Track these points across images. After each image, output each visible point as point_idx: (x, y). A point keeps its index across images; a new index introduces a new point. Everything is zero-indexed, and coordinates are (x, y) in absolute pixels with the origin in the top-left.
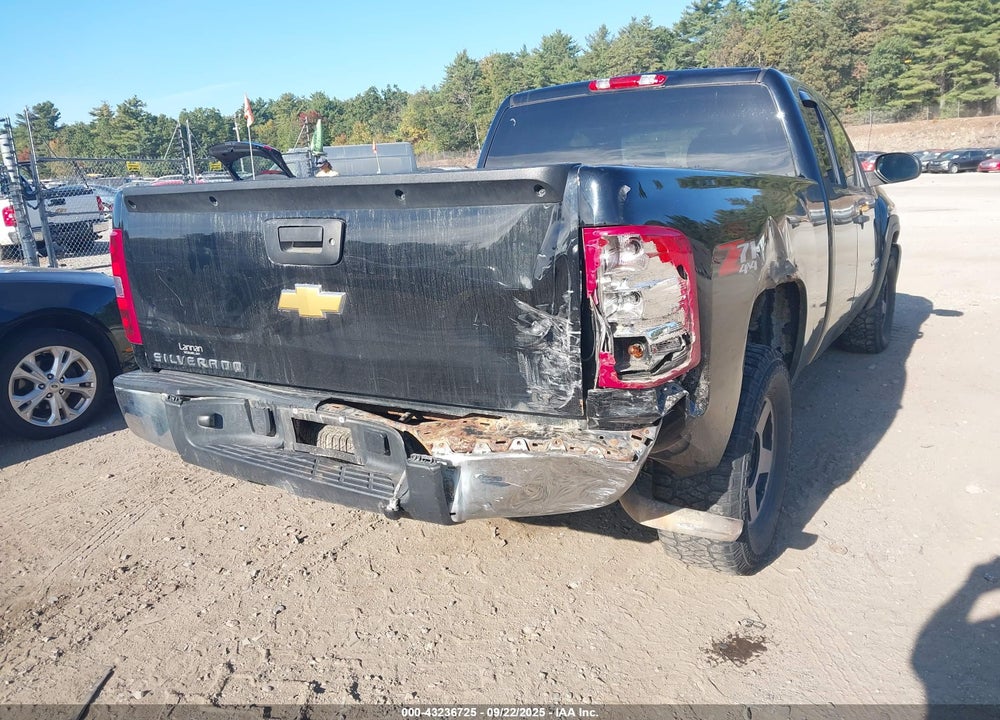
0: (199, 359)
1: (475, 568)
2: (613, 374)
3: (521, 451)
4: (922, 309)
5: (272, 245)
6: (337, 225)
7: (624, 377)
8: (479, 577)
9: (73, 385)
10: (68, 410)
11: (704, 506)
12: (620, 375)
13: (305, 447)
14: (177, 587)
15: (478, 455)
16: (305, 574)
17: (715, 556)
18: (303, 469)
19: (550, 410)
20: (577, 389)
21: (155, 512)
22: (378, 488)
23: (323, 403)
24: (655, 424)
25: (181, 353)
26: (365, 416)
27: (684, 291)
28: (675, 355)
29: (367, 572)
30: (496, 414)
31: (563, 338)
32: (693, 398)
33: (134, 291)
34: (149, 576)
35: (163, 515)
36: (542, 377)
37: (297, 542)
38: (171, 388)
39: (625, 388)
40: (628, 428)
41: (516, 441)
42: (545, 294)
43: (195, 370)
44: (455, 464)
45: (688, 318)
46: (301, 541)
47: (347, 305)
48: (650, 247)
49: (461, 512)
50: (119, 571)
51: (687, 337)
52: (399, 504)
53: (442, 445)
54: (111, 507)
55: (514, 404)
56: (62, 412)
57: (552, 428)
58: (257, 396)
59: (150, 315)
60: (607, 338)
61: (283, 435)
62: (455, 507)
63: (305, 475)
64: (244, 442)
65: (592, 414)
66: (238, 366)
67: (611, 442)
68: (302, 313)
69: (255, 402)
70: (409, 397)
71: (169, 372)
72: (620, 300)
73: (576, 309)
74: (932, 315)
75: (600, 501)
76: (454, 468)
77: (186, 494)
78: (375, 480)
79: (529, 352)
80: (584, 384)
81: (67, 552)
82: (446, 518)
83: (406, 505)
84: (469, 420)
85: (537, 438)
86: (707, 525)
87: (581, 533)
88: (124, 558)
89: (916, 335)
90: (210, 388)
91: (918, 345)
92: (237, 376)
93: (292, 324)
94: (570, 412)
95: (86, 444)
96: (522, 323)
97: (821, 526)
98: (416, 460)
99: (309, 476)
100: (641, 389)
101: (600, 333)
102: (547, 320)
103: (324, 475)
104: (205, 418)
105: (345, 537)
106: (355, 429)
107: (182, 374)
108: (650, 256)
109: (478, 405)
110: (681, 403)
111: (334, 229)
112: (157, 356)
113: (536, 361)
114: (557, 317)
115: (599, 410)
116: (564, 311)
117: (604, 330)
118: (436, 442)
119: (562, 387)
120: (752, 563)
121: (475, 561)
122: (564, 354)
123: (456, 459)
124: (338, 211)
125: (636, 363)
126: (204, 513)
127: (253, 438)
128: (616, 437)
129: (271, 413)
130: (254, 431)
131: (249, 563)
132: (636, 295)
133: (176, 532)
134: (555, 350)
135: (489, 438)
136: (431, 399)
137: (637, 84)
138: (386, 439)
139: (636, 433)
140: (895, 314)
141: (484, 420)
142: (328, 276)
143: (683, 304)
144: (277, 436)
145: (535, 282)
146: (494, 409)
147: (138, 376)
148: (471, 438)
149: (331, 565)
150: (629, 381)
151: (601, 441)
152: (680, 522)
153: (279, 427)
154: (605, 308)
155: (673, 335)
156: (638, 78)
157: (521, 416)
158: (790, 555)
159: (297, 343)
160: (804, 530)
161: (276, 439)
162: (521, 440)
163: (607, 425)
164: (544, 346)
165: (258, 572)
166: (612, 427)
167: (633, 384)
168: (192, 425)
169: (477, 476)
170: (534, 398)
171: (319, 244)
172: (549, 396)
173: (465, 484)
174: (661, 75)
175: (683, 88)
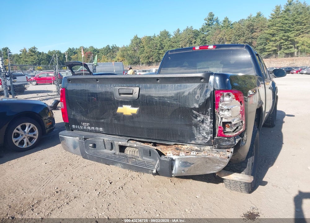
0: (88, 127)
1: (166, 191)
2: (222, 133)
3: (194, 155)
4: (283, 115)
5: (117, 94)
6: (138, 89)
7: (225, 133)
8: (168, 195)
9: (31, 135)
10: (29, 143)
11: (239, 172)
12: (224, 133)
13: (122, 154)
14: (75, 198)
15: (181, 156)
16: (114, 193)
17: (242, 187)
18: (124, 160)
19: (202, 143)
20: (211, 137)
21: (62, 174)
22: (149, 166)
23: (129, 140)
24: (233, 148)
25: (82, 125)
26: (142, 144)
27: (241, 109)
28: (239, 127)
29: (133, 193)
30: (184, 144)
31: (207, 122)
32: (242, 140)
33: (68, 107)
34: (65, 194)
35: (65, 175)
36: (200, 133)
38: (80, 136)
39: (225, 137)
40: (225, 148)
41: (192, 152)
42: (203, 109)
43: (89, 131)
44: (174, 159)
45: (242, 116)
46: (111, 183)
47: (139, 112)
48: (234, 96)
49: (175, 173)
50: (55, 193)
51: (242, 122)
52: (156, 171)
53: (170, 153)
54: (48, 173)
55: (191, 141)
56: (27, 143)
57: (202, 148)
58: (107, 138)
59: (73, 114)
60: (220, 122)
61: (115, 150)
62: (173, 172)
63: (125, 162)
64: (102, 152)
65: (215, 144)
66: (101, 129)
67: (221, 153)
68: (125, 113)
69: (106, 140)
70: (157, 139)
71: (77, 131)
72: (223, 111)
73: (212, 113)
74: (286, 116)
75: (216, 170)
76: (174, 160)
77: (71, 169)
78: (147, 164)
79: (196, 126)
80: (213, 135)
81: (37, 187)
82: (170, 175)
83: (159, 171)
84: (176, 146)
85: (198, 151)
86: (243, 178)
87: (196, 181)
88: (56, 189)
89: (283, 122)
90: (93, 136)
91: (284, 125)
92: (100, 132)
93: (122, 117)
94: (208, 144)
95: (36, 153)
96: (194, 117)
97: (268, 179)
98: (163, 158)
99: (127, 162)
100: (230, 137)
101: (218, 120)
102: (202, 117)
103: (131, 162)
104: (91, 145)
105: (125, 182)
106: (140, 148)
107: (81, 132)
108: (234, 98)
109: (179, 141)
110: (239, 141)
111: (136, 90)
112: (73, 126)
113: (198, 128)
114: (205, 116)
115: (218, 143)
116: (208, 114)
117: (220, 120)
118: (168, 152)
119: (206, 137)
120: (252, 190)
122: (207, 126)
123: (174, 157)
124: (138, 85)
125: (228, 130)
126: (78, 175)
127: (105, 151)
128: (222, 151)
129: (112, 143)
130: (105, 148)
131: (96, 190)
132: (228, 110)
133: (70, 180)
134: (204, 125)
135: (184, 151)
136: (164, 139)
137: (208, 48)
138: (150, 151)
139: (228, 150)
140: (277, 115)
141: (181, 146)
142: (133, 103)
143: (241, 113)
144: (113, 150)
145: (199, 105)
146: (184, 142)
147: (66, 132)
148: (178, 151)
149: (122, 191)
150: (227, 135)
151: (218, 152)
152: (235, 177)
153: (114, 148)
154: (220, 113)
155: (239, 121)
156: (208, 46)
157: (192, 145)
158: (260, 187)
159: (122, 123)
160: (263, 180)
161: (113, 151)
162: (194, 152)
163: (219, 148)
164: (201, 124)
165: (100, 193)
167: (228, 136)
168: (87, 147)
169: (180, 162)
170: (197, 139)
171: (132, 94)
172: (202, 139)
173: (177, 164)
174: (214, 46)
175: (222, 50)
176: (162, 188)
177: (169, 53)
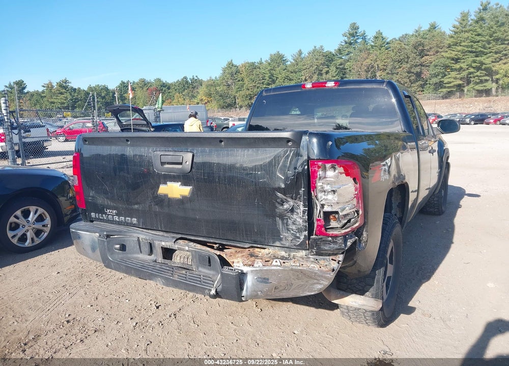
0: (115, 217)
1: (246, 322)
2: (323, 229)
3: (277, 266)
4: (460, 193)
5: (157, 163)
6: (190, 155)
7: (328, 230)
8: (247, 327)
9: (39, 226)
10: (35, 239)
11: (362, 292)
12: (326, 229)
13: (167, 261)
14: (96, 331)
15: (256, 267)
16: (160, 325)
17: (367, 318)
18: (168, 273)
19: (292, 246)
20: (305, 236)
21: (82, 292)
22: (206, 283)
23: (177, 240)
24: (342, 253)
25: (106, 214)
26: (199, 246)
27: (356, 190)
28: (352, 220)
29: (192, 324)
30: (264, 246)
31: (299, 211)
32: (360, 241)
33: (84, 183)
34: (81, 325)
35: (86, 294)
36: (288, 230)
37: (155, 308)
38: (102, 231)
39: (328, 236)
40: (329, 255)
41: (275, 260)
42: (291, 189)
43: (113, 222)
44: (245, 271)
45: (358, 202)
46: (158, 308)
47: (193, 193)
48: (342, 170)
49: (247, 296)
50: (65, 322)
51: (357, 212)
52: (216, 291)
53: (238, 262)
54: (59, 289)
55: (274, 242)
56: (32, 239)
57: (292, 254)
58: (144, 235)
59: (91, 194)
60: (320, 212)
61: (156, 255)
62: (244, 293)
63: (169, 276)
64: (137, 259)
65: (313, 248)
66: (135, 220)
67: (322, 262)
68: (169, 196)
69: (142, 239)
70: (221, 237)
71: (98, 223)
72: (326, 194)
73: (305, 197)
74: (465, 196)
75: (315, 291)
76: (244, 273)
77: (97, 282)
78: (204, 279)
79: (282, 217)
80: (309, 233)
81: (37, 312)
82: (239, 299)
83: (221, 292)
84: (251, 249)
85: (285, 260)
86: (365, 303)
87: (298, 306)
88: (67, 316)
89: (459, 206)
90: (121, 232)
91: (459, 211)
92: (134, 225)
93: (163, 201)
94: (301, 247)
95: (45, 256)
96: (279, 203)
97: (417, 303)
98: (226, 270)
99: (171, 276)
100: (336, 236)
101: (317, 209)
102: (291, 203)
103: (178, 276)
104: (118, 246)
105: (180, 306)
106: (193, 253)
107: (105, 224)
108: (341, 173)
109: (255, 242)
110: (354, 243)
111: (188, 157)
112: (93, 215)
113: (285, 221)
114: (296, 201)
115: (316, 246)
116: (300, 198)
117: (319, 208)
118: (235, 261)
119: (298, 235)
120: (384, 321)
121: (246, 319)
122: (299, 218)
123: (245, 269)
124: (191, 148)
125: (333, 224)
126: (107, 292)
127: (141, 256)
128: (324, 259)
129: (151, 244)
130: (141, 252)
131: (131, 319)
132: (334, 192)
133: (93, 302)
134: (295, 216)
135: (262, 259)
136: (232, 239)
137: (325, 86)
138: (209, 258)
139: (333, 257)
140: (448, 196)
141: (259, 250)
142: (184, 178)
143: (357, 197)
144: (153, 256)
145: (286, 185)
146: (263, 244)
147: (82, 224)
148: (253, 259)
149: (174, 320)
150: (331, 232)
151: (316, 262)
152: (352, 301)
153: (154, 251)
154: (319, 197)
155: (351, 211)
156: (326, 83)
157: (277, 248)
158: (402, 317)
159: (166, 210)
160: (409, 305)
161: (153, 257)
162: (278, 260)
163: (319, 253)
164: (289, 214)
165: (137, 323)
166: (321, 255)
167: (332, 234)
168: (111, 250)
169: (255, 278)
170: (284, 239)
171: (181, 164)
172: (291, 239)
173: (249, 281)
174: (336, 82)
175: (348, 89)
176: (240, 317)
177: (264, 94)
